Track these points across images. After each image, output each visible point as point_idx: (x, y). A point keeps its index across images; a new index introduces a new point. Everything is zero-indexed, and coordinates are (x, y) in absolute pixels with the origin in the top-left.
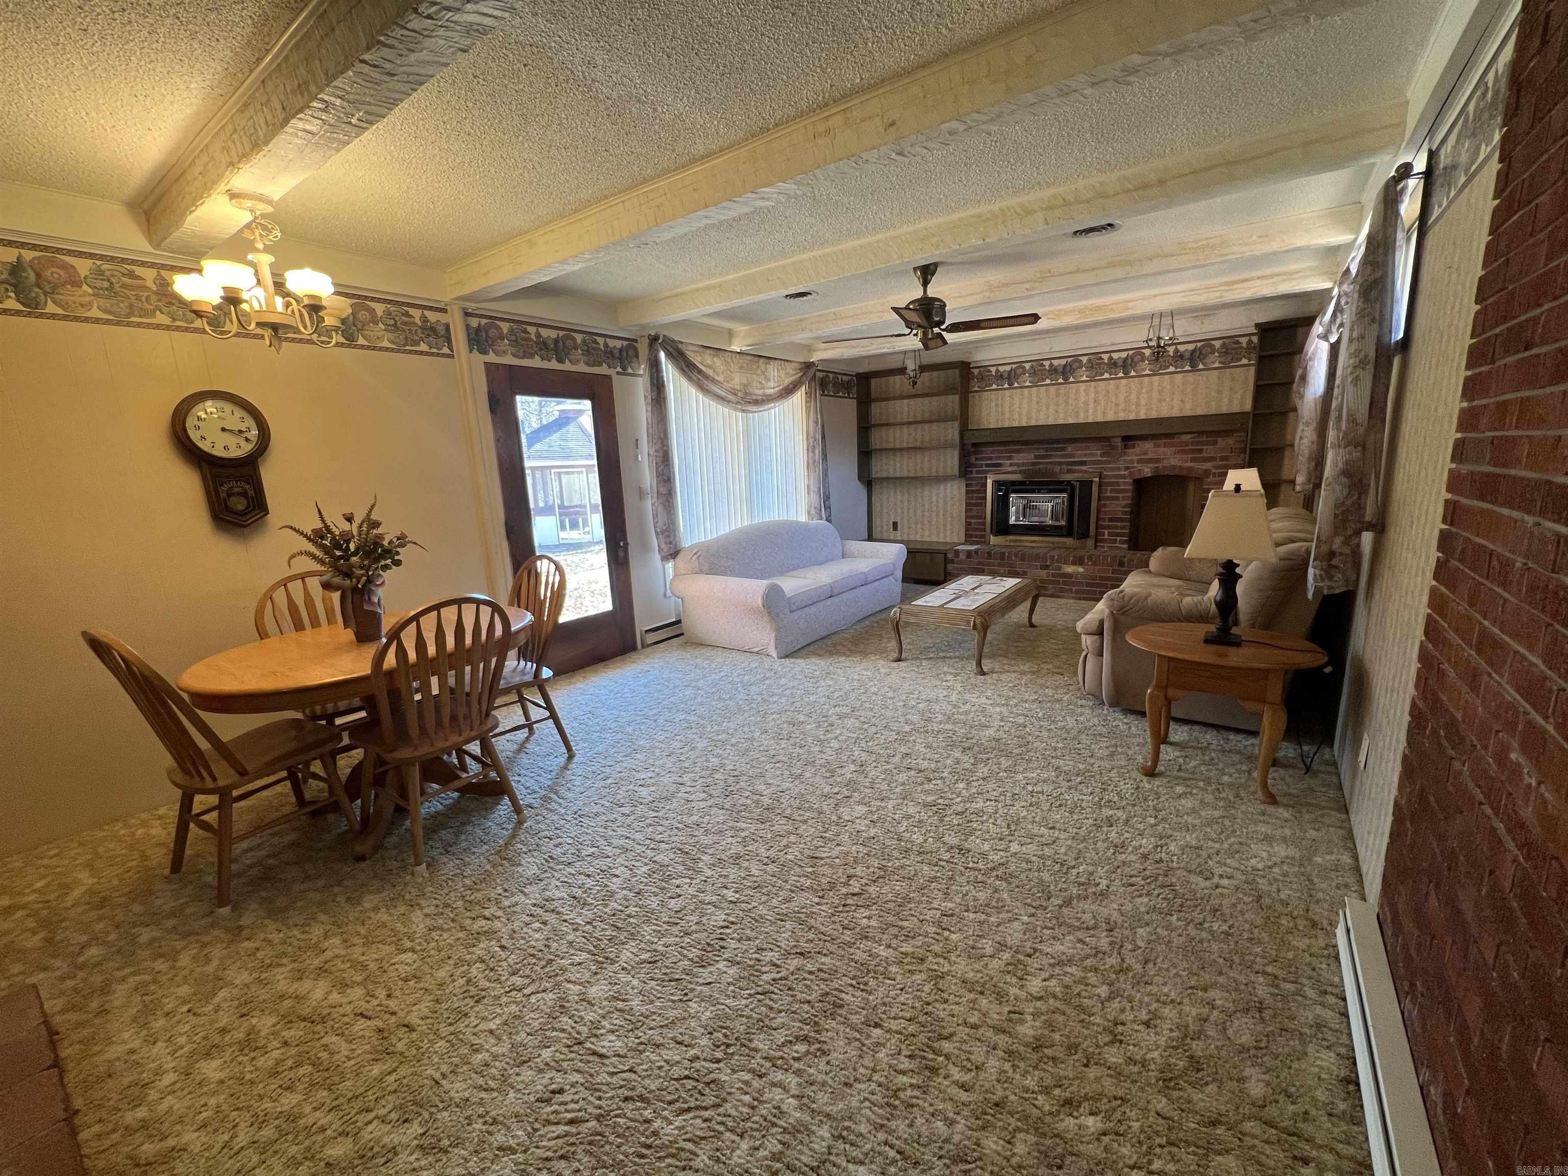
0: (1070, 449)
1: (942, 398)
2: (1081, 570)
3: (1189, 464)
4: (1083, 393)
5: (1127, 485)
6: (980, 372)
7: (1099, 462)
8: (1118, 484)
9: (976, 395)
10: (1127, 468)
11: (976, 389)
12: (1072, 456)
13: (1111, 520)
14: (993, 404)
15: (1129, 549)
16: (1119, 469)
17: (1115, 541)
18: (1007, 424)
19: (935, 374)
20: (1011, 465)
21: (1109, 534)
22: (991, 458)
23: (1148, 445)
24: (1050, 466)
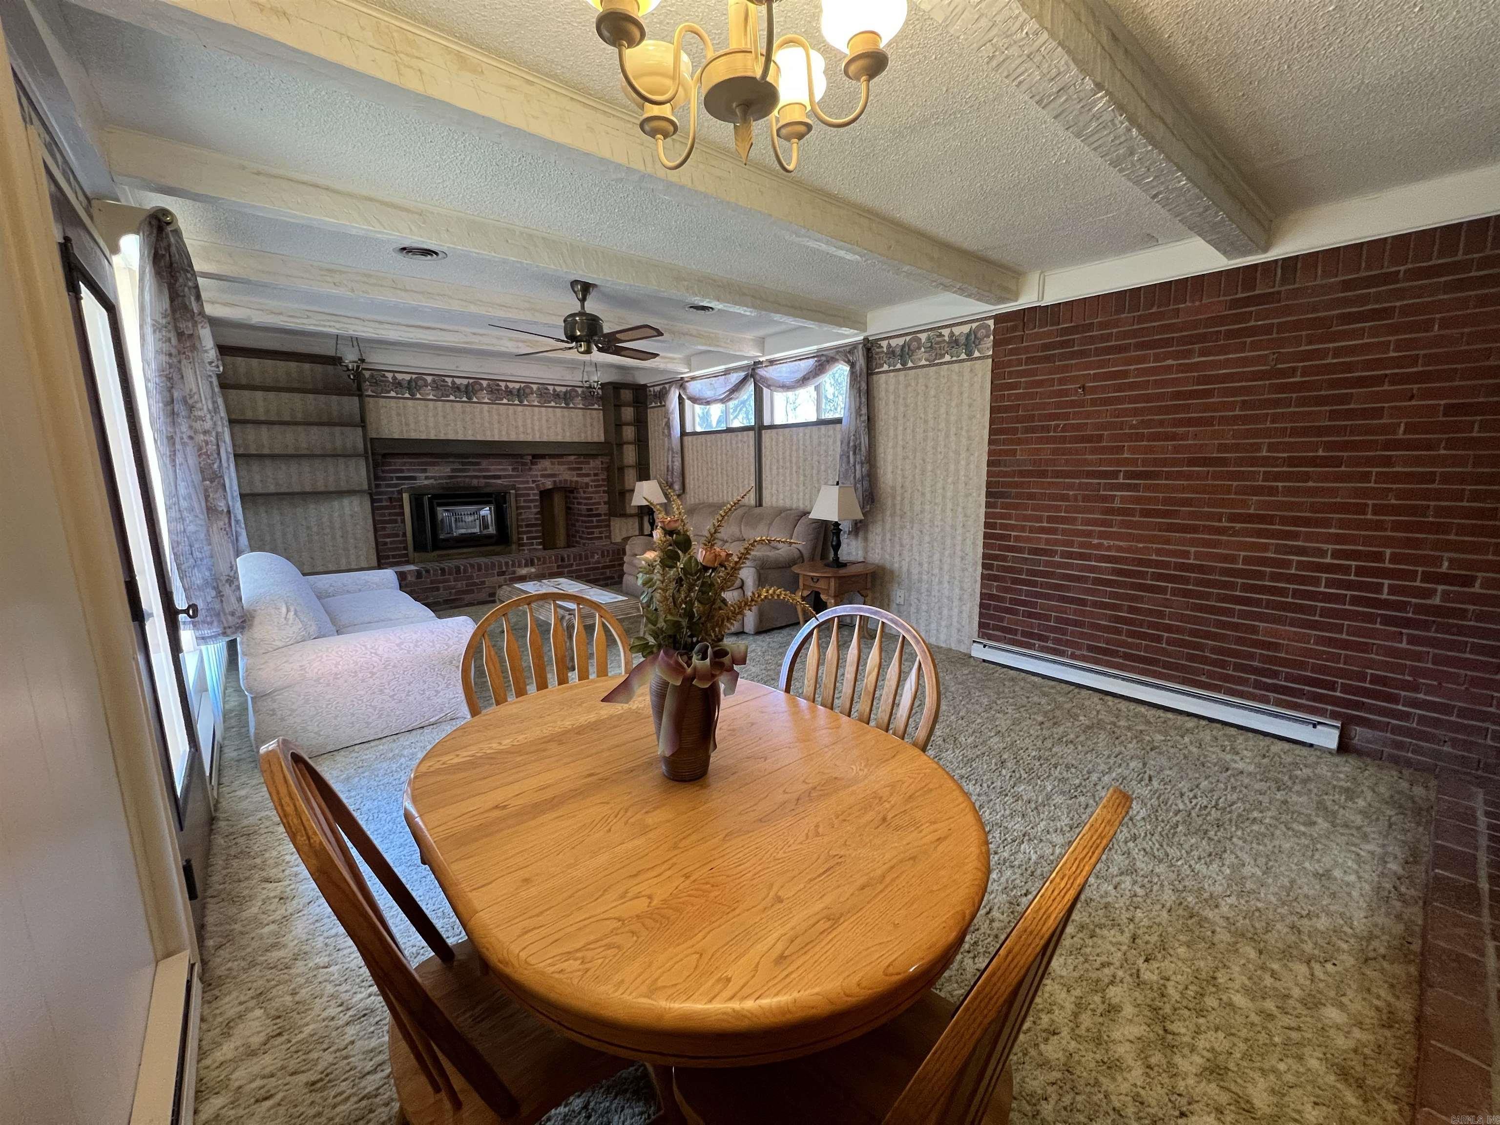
0: (485, 464)
1: (322, 398)
2: (533, 570)
3: (575, 479)
4: (486, 414)
5: (534, 495)
6: (372, 376)
7: (511, 476)
8: (528, 495)
9: (371, 400)
10: (534, 482)
11: (370, 393)
12: (488, 470)
13: (527, 526)
14: (394, 413)
15: (545, 549)
16: (527, 482)
17: (532, 544)
18: (414, 435)
19: (307, 366)
20: (427, 478)
21: (528, 539)
22: (402, 471)
23: (546, 463)
24: (467, 480)
